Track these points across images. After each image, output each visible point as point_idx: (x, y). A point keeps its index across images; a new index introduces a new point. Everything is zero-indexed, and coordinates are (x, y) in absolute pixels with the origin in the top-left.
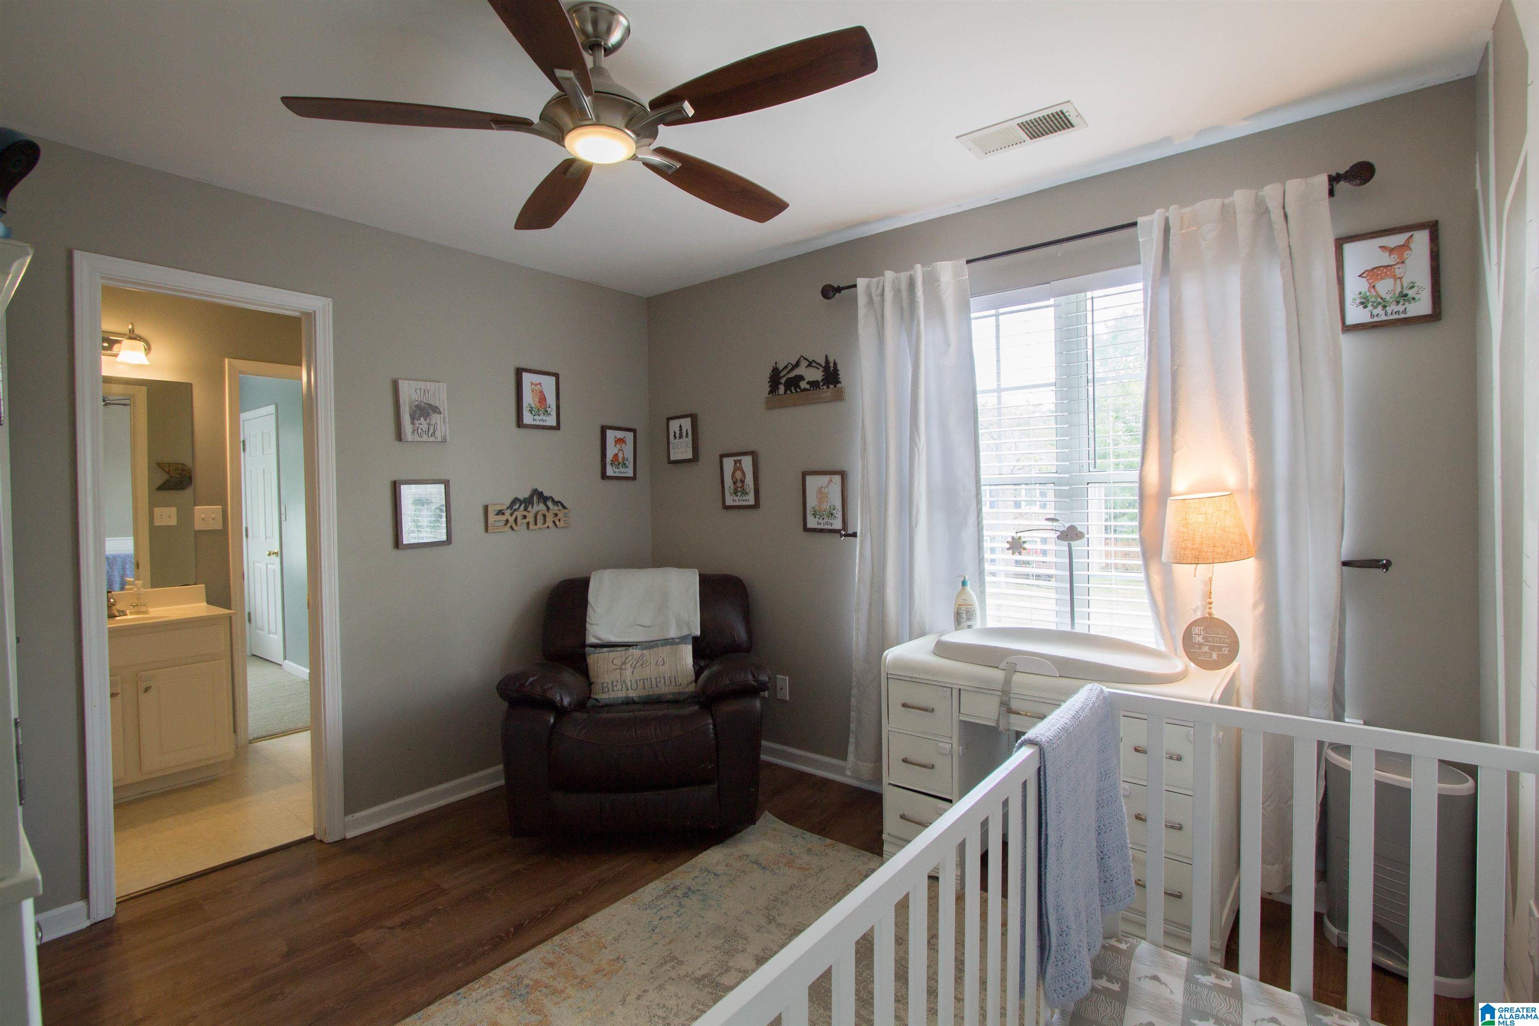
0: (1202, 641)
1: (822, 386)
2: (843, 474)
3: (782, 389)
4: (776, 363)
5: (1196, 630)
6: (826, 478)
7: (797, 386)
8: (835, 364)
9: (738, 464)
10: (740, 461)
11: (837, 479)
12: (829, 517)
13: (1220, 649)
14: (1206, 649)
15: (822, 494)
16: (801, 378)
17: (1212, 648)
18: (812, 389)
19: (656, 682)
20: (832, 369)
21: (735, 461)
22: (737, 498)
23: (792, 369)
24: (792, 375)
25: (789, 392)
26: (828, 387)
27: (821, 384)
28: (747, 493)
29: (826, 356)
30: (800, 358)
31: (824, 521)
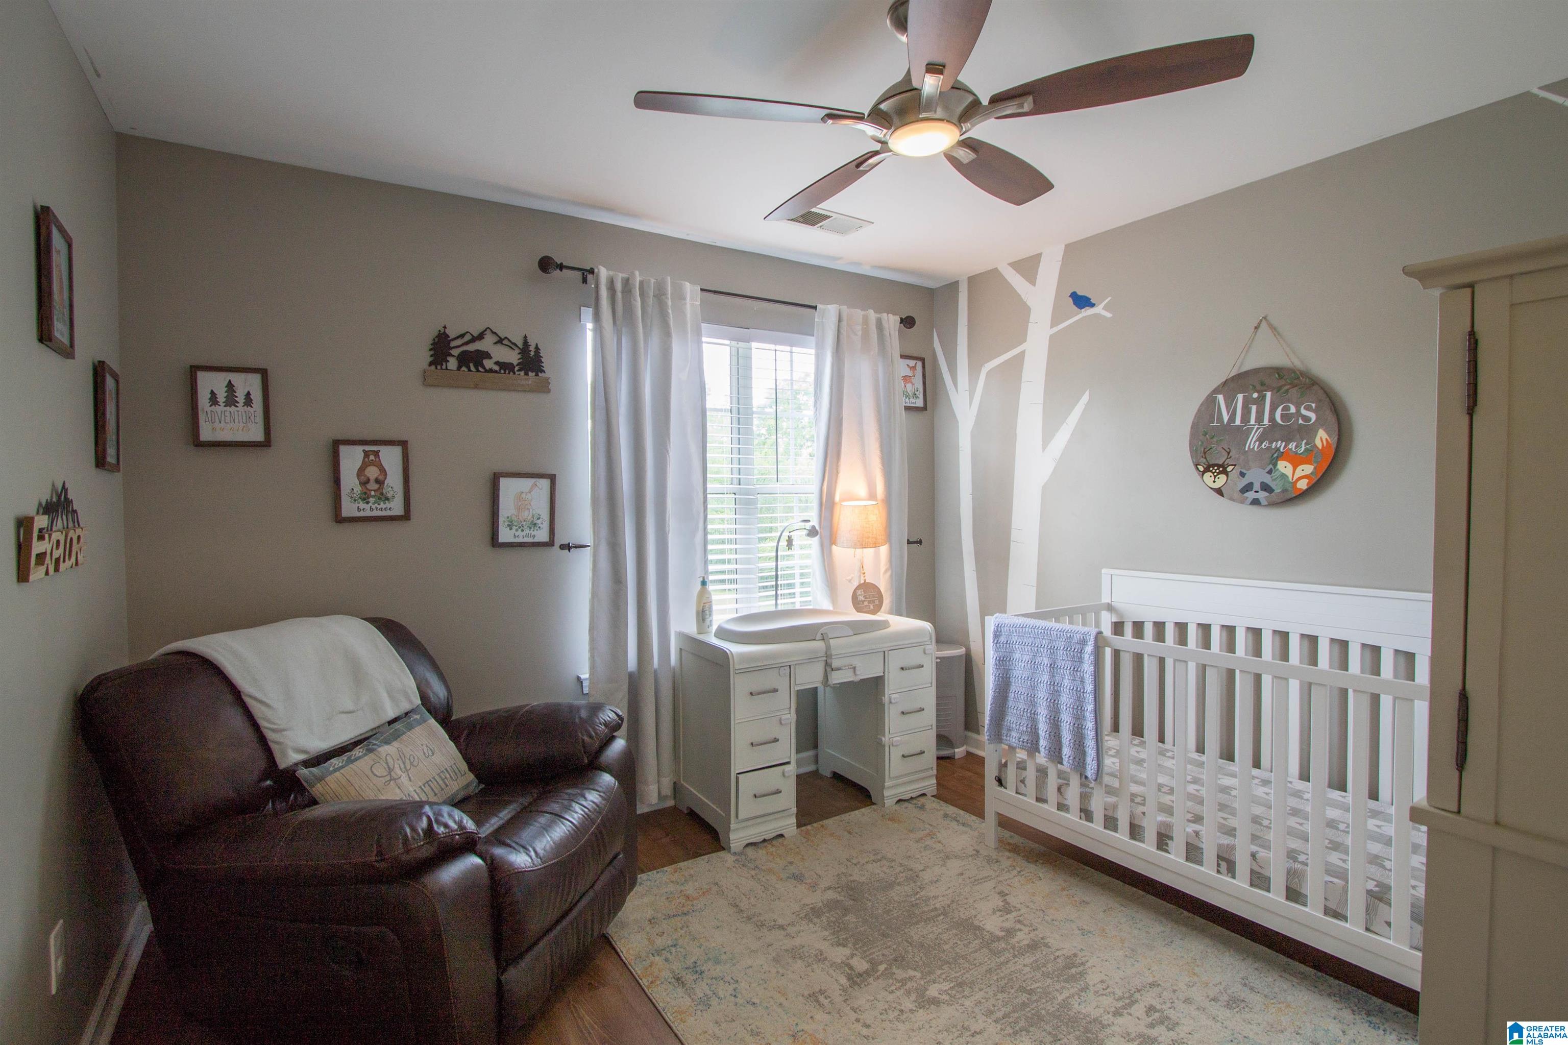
0: (863, 599)
1: (518, 371)
2: (552, 478)
3: (452, 363)
4: (445, 327)
5: (859, 592)
6: (529, 482)
7: (479, 364)
8: (537, 348)
9: (372, 457)
10: (376, 454)
11: (545, 483)
12: (530, 528)
13: (873, 601)
14: (866, 603)
15: (521, 502)
16: (488, 356)
17: (869, 602)
18: (502, 371)
19: (443, 780)
20: (532, 353)
21: (366, 454)
22: (367, 507)
23: (474, 339)
24: (471, 347)
25: (464, 368)
26: (526, 374)
27: (516, 368)
28: (387, 499)
29: (526, 337)
30: (486, 330)
31: (524, 533)
